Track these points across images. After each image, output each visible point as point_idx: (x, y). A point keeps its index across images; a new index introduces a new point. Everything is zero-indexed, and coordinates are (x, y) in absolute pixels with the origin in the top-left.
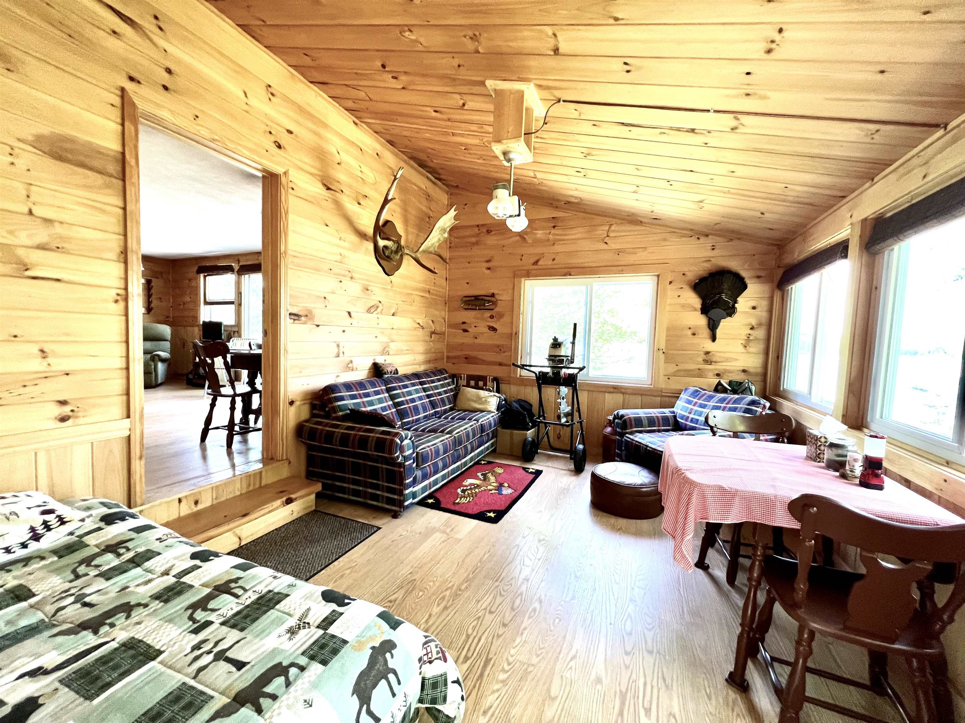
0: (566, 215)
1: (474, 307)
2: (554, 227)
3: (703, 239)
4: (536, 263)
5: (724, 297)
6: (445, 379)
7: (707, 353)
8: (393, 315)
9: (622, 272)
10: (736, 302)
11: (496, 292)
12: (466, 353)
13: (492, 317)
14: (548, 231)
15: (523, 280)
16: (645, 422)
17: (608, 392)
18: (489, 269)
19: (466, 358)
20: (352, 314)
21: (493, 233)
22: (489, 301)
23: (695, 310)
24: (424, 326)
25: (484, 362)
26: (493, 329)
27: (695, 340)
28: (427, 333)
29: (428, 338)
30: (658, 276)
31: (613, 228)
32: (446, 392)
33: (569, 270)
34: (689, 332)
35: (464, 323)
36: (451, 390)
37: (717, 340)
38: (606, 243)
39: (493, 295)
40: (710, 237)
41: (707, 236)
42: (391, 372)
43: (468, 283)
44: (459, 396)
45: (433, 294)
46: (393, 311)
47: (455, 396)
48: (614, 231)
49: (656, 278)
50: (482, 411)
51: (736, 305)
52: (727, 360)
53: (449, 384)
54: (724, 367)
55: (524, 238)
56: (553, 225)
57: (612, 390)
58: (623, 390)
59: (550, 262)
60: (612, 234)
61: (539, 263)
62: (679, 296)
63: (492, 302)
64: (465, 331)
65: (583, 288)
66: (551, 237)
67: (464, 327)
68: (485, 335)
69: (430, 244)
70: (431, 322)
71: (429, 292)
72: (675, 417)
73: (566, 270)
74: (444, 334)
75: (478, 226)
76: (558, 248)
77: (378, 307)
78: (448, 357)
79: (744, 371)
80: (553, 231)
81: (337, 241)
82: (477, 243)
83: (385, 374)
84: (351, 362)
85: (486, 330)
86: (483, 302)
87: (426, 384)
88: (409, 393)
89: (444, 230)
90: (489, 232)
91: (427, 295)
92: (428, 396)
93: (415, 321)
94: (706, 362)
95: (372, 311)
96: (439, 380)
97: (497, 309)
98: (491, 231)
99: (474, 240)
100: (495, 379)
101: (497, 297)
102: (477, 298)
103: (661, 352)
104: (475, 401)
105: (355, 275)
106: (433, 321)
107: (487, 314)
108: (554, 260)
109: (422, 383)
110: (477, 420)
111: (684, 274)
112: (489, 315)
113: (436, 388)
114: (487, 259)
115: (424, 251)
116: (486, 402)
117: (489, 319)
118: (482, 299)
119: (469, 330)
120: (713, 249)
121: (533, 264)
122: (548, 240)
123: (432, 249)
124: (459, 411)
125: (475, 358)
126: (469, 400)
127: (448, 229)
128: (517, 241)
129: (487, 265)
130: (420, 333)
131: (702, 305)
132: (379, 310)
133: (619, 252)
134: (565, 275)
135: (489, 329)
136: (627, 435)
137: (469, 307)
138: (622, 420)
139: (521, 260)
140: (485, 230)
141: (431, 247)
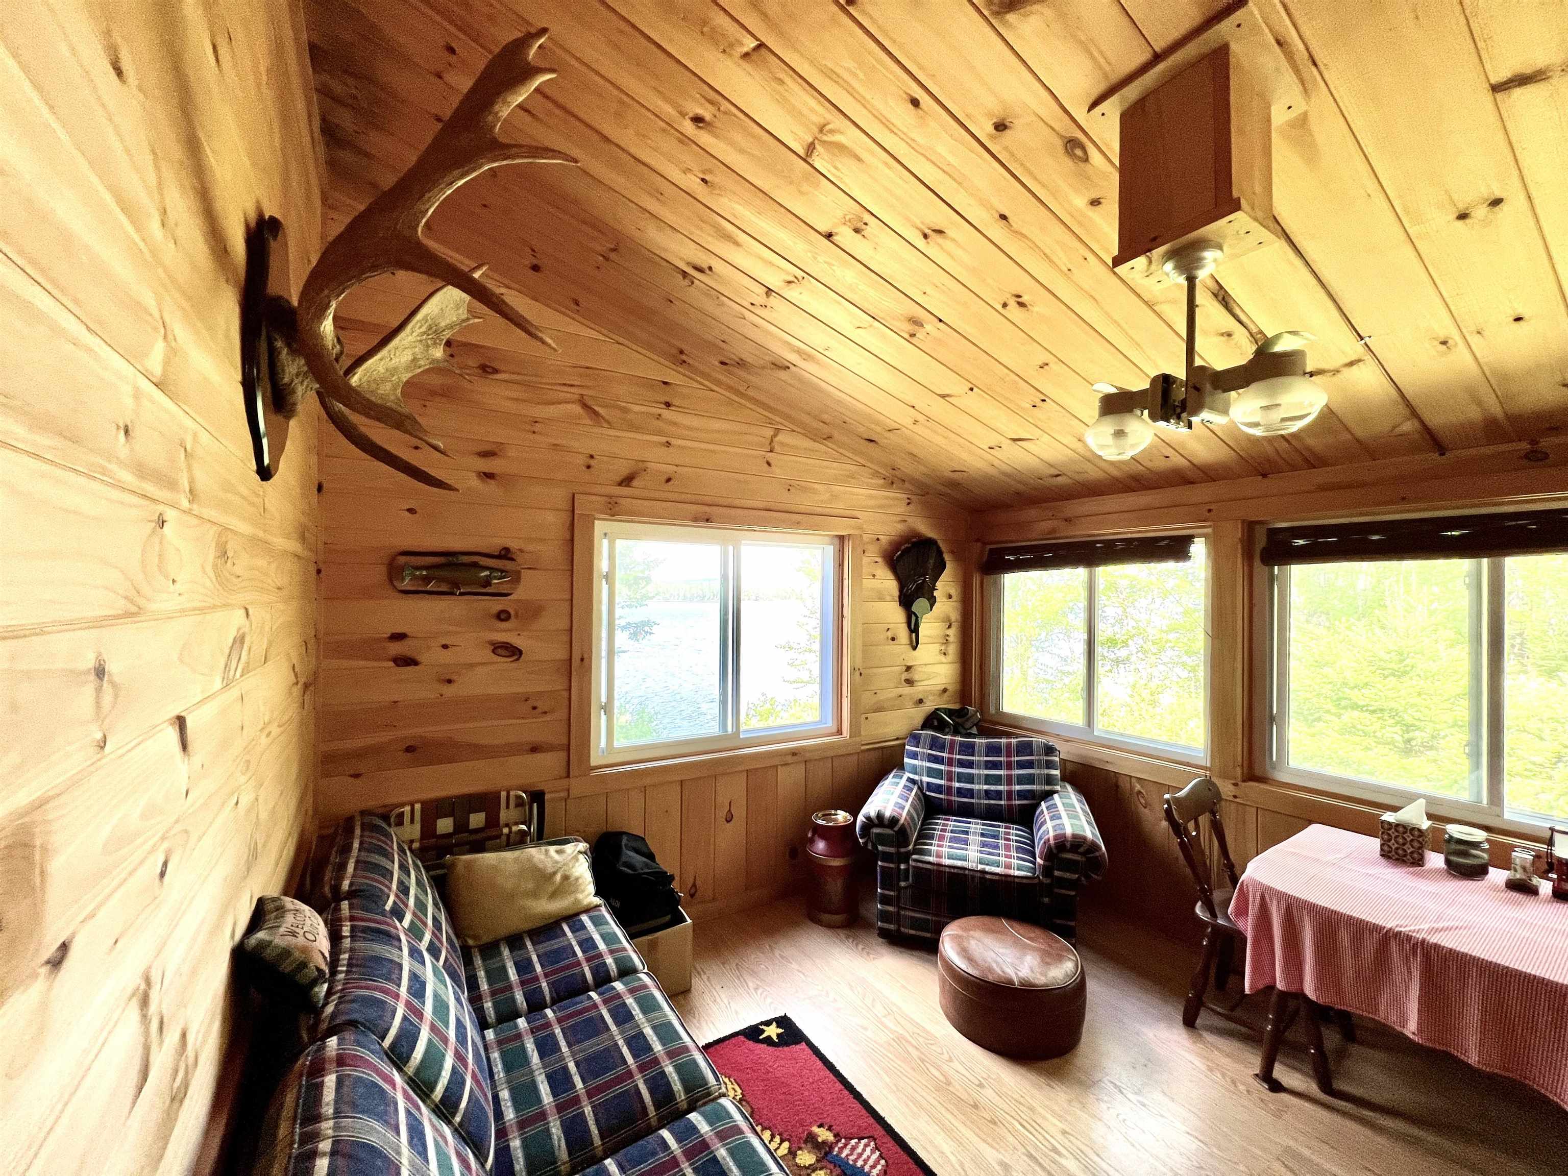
0: (692, 384)
1: (444, 588)
2: (667, 404)
3: (896, 486)
4: (627, 481)
5: (927, 580)
7: (909, 668)
9: (797, 525)
10: (934, 587)
11: (513, 545)
12: (408, 732)
13: (503, 616)
14: (652, 411)
15: (597, 519)
18: (489, 476)
19: (408, 750)
21: (501, 375)
22: (494, 571)
23: (893, 599)
24: (299, 670)
25: (478, 751)
26: (509, 651)
27: (895, 649)
31: (780, 438)
33: (707, 509)
34: (888, 637)
35: (398, 637)
37: (919, 648)
38: (768, 464)
39: (505, 554)
40: (906, 484)
41: (903, 482)
43: (411, 511)
46: (265, 642)
48: (782, 443)
49: (837, 541)
51: (935, 593)
52: (928, 677)
54: (926, 688)
55: (597, 414)
56: (663, 399)
57: (789, 759)
58: (807, 755)
59: (660, 485)
60: (777, 448)
61: (635, 483)
62: (875, 576)
63: (505, 572)
64: (405, 661)
65: (716, 552)
67: (396, 648)
68: (479, 670)
70: (304, 651)
73: (698, 508)
74: (316, 682)
76: (676, 454)
79: (944, 691)
80: (666, 414)
85: (487, 654)
89: (434, 331)
90: (486, 370)
94: (908, 682)
97: (515, 596)
98: (496, 371)
100: (535, 796)
101: (519, 558)
102: (454, 559)
103: (858, 673)
104: (534, 894)
106: (306, 646)
107: (488, 608)
108: (667, 480)
111: (876, 538)
112: (494, 610)
114: (483, 446)
117: (497, 623)
118: (475, 565)
119: (423, 658)
120: (907, 504)
121: (620, 484)
122: (655, 432)
125: (447, 743)
126: (511, 896)
127: (445, 337)
128: (577, 416)
129: (482, 464)
131: (900, 592)
133: (790, 486)
134: (695, 519)
135: (493, 651)
136: (914, 857)
137: (429, 588)
138: (896, 829)
139: (589, 467)
140: (472, 362)
141: (384, 380)
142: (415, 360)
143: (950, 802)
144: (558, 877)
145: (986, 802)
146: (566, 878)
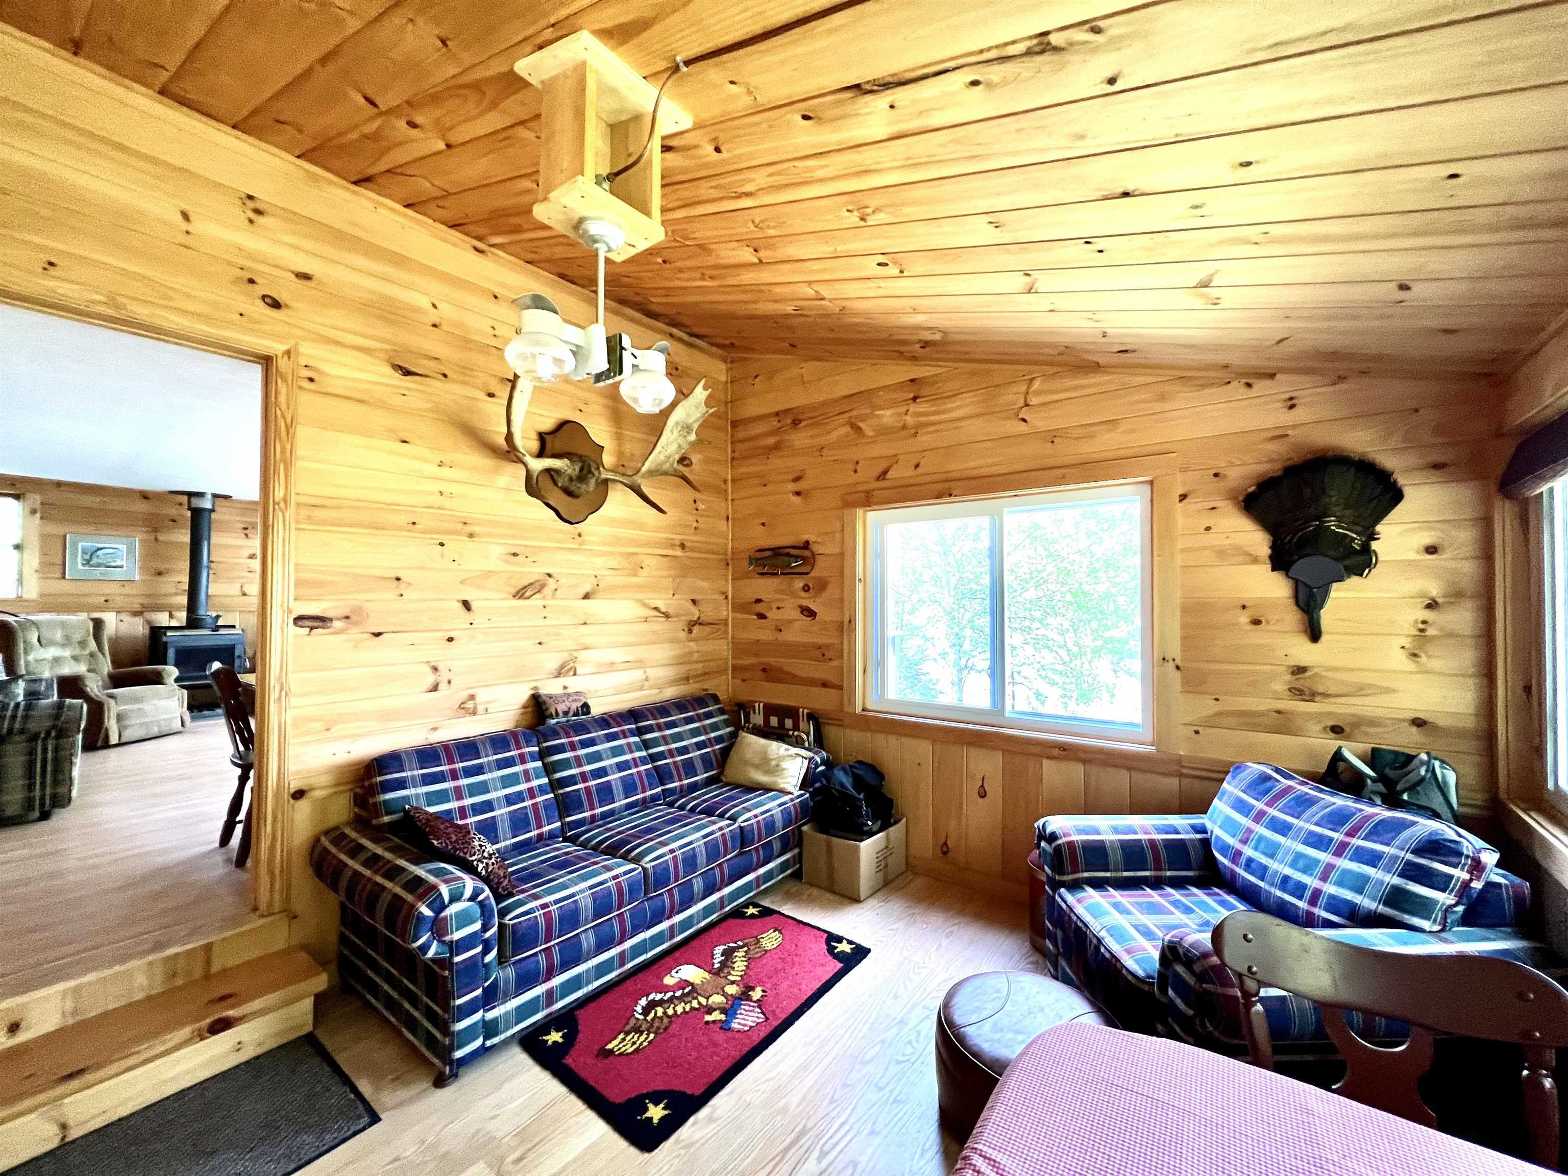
0: (939, 370)
1: (774, 571)
2: (915, 399)
3: (1261, 386)
4: (883, 475)
5: (1332, 524)
6: (709, 715)
7: (1299, 670)
8: (586, 597)
9: (1062, 480)
10: (1372, 537)
11: (812, 538)
12: (766, 660)
13: (806, 589)
14: (903, 409)
15: (860, 512)
16: (1116, 857)
17: (1048, 757)
18: (798, 494)
19: (764, 670)
20: (474, 605)
21: (803, 424)
22: (797, 558)
23: (1255, 560)
24: (671, 611)
25: (794, 679)
26: (810, 613)
27: (1258, 637)
28: (682, 624)
29: (683, 635)
30: (1151, 483)
31: (1036, 385)
32: (699, 746)
33: (946, 485)
34: (1244, 618)
35: (759, 601)
36: (719, 740)
37: (1324, 638)
38: (1024, 420)
39: (806, 545)
40: (1278, 377)
41: (1272, 376)
42: (566, 713)
43: (763, 524)
44: (733, 753)
45: (693, 550)
46: (587, 587)
47: (725, 754)
48: (1038, 393)
49: (1147, 488)
50: (767, 790)
51: (1374, 545)
52: (1360, 690)
53: (715, 727)
54: (1351, 710)
55: (859, 428)
56: (911, 396)
57: (1056, 752)
58: (1083, 756)
59: (911, 472)
60: (1034, 401)
61: (888, 476)
62: (1208, 529)
63: (803, 558)
64: (762, 616)
65: (985, 521)
66: (908, 418)
67: (759, 608)
68: (796, 624)
69: (662, 457)
70: (689, 605)
71: (683, 546)
72: (1206, 844)
73: (941, 486)
74: (726, 624)
75: (777, 414)
76: (924, 440)
77: (543, 586)
78: (735, 668)
79: (1418, 723)
80: (913, 408)
81: (433, 469)
82: (777, 447)
83: (552, 717)
84: (472, 697)
85: (796, 614)
86: (786, 559)
87: (653, 731)
88: (597, 757)
89: (687, 428)
90: (796, 423)
91: (679, 553)
92: (653, 758)
93: (646, 606)
94: (1298, 693)
95: (528, 594)
96: (689, 721)
97: (812, 574)
98: (800, 421)
99: (771, 441)
100: (811, 716)
101: (814, 547)
102: (777, 552)
103: (1171, 666)
104: (757, 767)
105: (476, 529)
106: (694, 602)
107: (799, 583)
108: (917, 466)
109: (640, 732)
110: (733, 819)
111: (1216, 475)
112: (801, 585)
113: (678, 737)
114: (796, 475)
115: (652, 473)
116: (776, 770)
117: (803, 594)
118: (788, 555)
119: (768, 614)
120: (1292, 407)
121: (878, 479)
122: (904, 427)
123: (666, 467)
124: (727, 784)
125: (780, 670)
126: (746, 763)
127: (696, 426)
128: (847, 435)
129: (792, 487)
130: (660, 625)
131: (1272, 547)
132: (547, 591)
133: (1052, 437)
134: (939, 496)
135: (802, 612)
136: (1062, 890)
137: (765, 571)
138: (1053, 845)
139: (856, 471)
140: (789, 421)
141: (665, 462)
142: (680, 446)
143: (1234, 874)
144: (773, 763)
145: (1279, 893)
146: (778, 766)
